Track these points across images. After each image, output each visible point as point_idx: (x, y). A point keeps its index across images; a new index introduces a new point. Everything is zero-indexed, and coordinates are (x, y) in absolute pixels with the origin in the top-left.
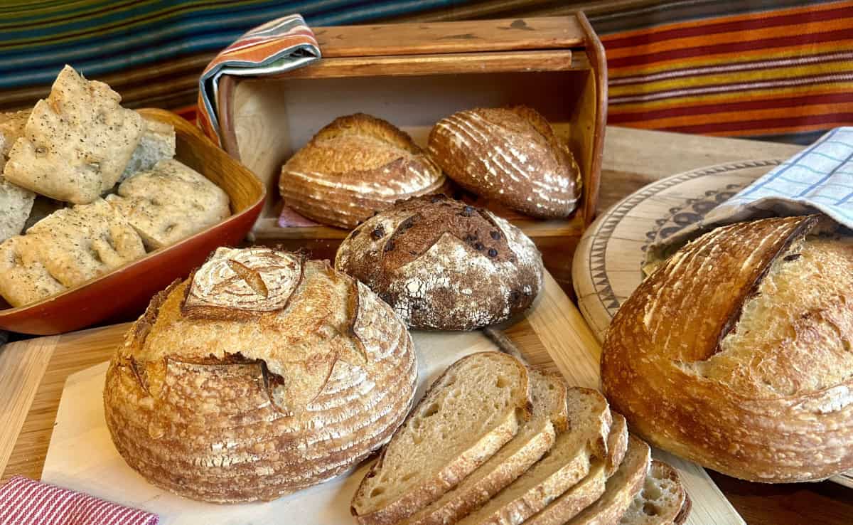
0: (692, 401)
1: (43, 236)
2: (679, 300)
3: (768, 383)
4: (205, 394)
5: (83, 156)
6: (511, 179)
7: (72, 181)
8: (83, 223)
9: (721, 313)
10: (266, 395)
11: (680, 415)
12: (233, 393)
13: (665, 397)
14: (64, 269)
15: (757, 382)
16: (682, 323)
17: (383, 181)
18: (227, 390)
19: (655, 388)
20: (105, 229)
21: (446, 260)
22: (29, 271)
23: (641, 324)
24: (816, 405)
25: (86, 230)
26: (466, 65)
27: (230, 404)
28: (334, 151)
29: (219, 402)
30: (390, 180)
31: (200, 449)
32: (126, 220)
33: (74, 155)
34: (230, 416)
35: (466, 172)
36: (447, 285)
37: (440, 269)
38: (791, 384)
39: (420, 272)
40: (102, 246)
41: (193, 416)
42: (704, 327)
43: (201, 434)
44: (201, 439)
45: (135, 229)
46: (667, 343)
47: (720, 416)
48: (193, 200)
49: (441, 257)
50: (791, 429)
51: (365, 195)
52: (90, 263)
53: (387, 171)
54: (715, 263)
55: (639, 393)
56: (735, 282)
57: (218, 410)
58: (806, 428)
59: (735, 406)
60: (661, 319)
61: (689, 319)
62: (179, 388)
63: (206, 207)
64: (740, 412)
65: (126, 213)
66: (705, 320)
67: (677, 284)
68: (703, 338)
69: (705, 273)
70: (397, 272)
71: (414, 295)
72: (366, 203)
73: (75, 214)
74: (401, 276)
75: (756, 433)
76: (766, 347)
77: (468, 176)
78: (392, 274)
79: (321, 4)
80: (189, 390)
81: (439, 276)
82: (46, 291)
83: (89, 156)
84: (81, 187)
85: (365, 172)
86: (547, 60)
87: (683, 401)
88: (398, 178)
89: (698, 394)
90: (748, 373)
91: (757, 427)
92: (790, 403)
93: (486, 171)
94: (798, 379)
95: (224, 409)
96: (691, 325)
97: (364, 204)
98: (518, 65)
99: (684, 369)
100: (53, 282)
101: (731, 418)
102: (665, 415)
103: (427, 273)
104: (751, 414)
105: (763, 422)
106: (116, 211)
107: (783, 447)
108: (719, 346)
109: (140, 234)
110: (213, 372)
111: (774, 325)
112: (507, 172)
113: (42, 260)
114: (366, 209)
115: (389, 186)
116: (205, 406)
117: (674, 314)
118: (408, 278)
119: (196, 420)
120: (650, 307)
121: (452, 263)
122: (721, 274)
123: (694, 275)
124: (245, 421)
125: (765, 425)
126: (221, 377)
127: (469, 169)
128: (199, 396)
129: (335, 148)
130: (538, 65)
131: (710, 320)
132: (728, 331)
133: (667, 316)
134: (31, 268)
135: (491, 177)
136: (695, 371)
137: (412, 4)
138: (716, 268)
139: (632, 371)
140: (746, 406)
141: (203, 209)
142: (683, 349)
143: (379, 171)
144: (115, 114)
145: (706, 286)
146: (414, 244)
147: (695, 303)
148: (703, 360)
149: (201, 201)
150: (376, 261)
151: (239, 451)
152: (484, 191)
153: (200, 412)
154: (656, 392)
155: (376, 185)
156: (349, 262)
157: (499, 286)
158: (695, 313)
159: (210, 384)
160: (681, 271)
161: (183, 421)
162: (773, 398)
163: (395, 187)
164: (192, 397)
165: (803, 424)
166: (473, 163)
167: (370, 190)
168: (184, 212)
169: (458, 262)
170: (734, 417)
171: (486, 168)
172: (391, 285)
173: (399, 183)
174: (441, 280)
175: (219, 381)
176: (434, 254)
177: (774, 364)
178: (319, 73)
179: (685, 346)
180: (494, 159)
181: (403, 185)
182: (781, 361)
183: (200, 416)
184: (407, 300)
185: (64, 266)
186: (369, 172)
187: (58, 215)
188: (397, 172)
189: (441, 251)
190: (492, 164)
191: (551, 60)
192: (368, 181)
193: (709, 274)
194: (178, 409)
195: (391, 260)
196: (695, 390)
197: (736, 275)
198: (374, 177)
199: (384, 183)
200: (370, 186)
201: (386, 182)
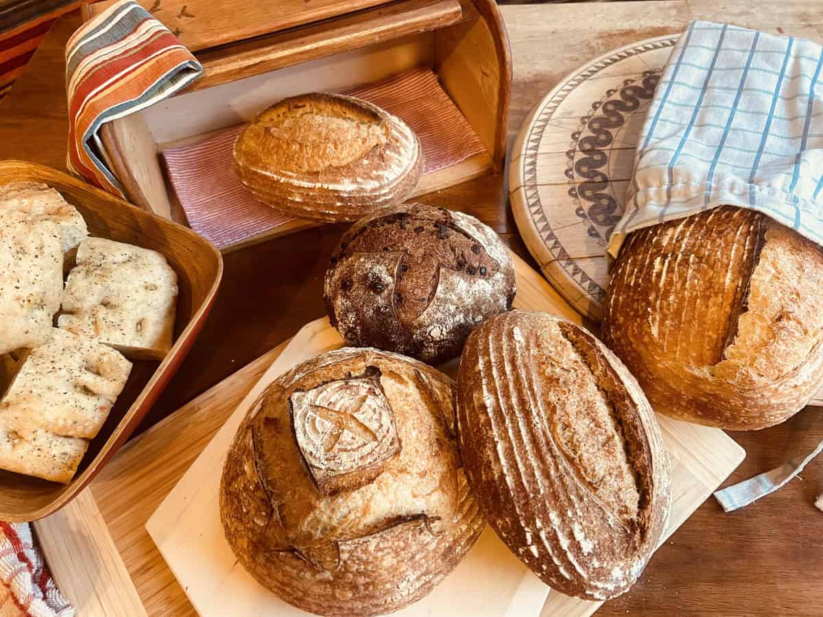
0: (706, 395)
1: (28, 402)
2: (678, 313)
3: (762, 376)
4: (380, 554)
5: (26, 302)
7: (27, 333)
8: (57, 366)
9: (719, 328)
10: (428, 533)
11: (697, 404)
12: (402, 544)
13: (683, 393)
14: (71, 426)
15: (755, 378)
16: (687, 335)
17: (365, 174)
18: (396, 543)
19: (674, 386)
20: (80, 361)
21: (455, 298)
22: (34, 443)
23: (650, 334)
24: (793, 382)
25: (64, 372)
27: (402, 552)
29: (393, 554)
30: (371, 171)
31: (388, 592)
32: (95, 341)
33: (16, 305)
34: (406, 561)
36: (462, 321)
37: (452, 308)
38: (777, 372)
39: (436, 317)
40: (89, 379)
41: (376, 574)
42: (707, 339)
43: (387, 583)
44: (388, 586)
45: (109, 345)
46: (678, 353)
47: (729, 403)
48: (142, 283)
49: (448, 296)
50: (779, 402)
51: (350, 193)
52: (89, 403)
53: (365, 162)
54: (698, 276)
55: (660, 389)
56: (723, 297)
57: (395, 561)
58: (787, 399)
59: (740, 396)
60: (668, 332)
61: (693, 332)
62: (355, 558)
63: (158, 283)
64: (743, 398)
65: (92, 333)
66: (706, 334)
67: (672, 298)
68: (708, 348)
69: (693, 287)
70: (415, 323)
71: (438, 339)
73: (41, 360)
74: (421, 325)
75: (756, 410)
76: (757, 349)
78: (412, 325)
80: (364, 557)
81: (454, 316)
82: (65, 454)
83: (31, 298)
84: (37, 333)
85: (343, 167)
86: (438, 19)
87: (698, 394)
88: (378, 167)
89: (711, 390)
90: (748, 372)
91: (756, 406)
92: (777, 386)
94: (781, 368)
95: (399, 558)
96: (695, 336)
97: (350, 202)
98: (412, 29)
99: (697, 373)
100: (66, 441)
101: (737, 403)
102: (684, 404)
103: (443, 316)
104: (752, 399)
105: (761, 402)
106: (82, 336)
107: (773, 414)
108: (724, 356)
109: (117, 348)
110: (381, 536)
111: (758, 331)
113: (41, 427)
115: (372, 179)
116: (384, 563)
117: (678, 327)
118: (428, 327)
119: (380, 575)
120: (654, 319)
121: (460, 298)
122: (707, 289)
123: (683, 288)
124: (417, 557)
125: (762, 403)
126: (389, 537)
128: (376, 558)
130: (430, 25)
131: (710, 333)
132: (730, 343)
133: (672, 329)
134: (34, 439)
136: (704, 372)
138: (701, 282)
139: (651, 374)
140: (747, 395)
141: (156, 288)
142: (692, 356)
143: (357, 162)
144: (31, 238)
145: (698, 301)
146: (420, 291)
147: (693, 316)
148: (711, 365)
149: (150, 280)
150: (390, 316)
151: (418, 579)
153: (381, 569)
154: (675, 390)
155: (359, 180)
156: (359, 319)
157: (498, 300)
158: (696, 326)
159: (381, 546)
160: (670, 283)
161: (367, 580)
162: (766, 385)
163: (378, 178)
164: (370, 561)
165: (786, 396)
167: (353, 187)
168: (143, 302)
169: (464, 295)
170: (740, 403)
172: (414, 336)
173: (381, 173)
174: (457, 318)
175: (388, 540)
176: (442, 296)
177: (765, 361)
179: (694, 355)
181: (385, 174)
182: (768, 357)
183: (382, 571)
184: (432, 344)
185: (70, 422)
186: (348, 166)
187: (27, 371)
188: (376, 161)
189: (447, 290)
191: (443, 17)
192: (349, 177)
193: (697, 288)
194: (359, 573)
195: (405, 312)
196: (708, 387)
197: (722, 290)
198: (354, 172)
199: (365, 176)
200: (353, 182)
201: (367, 174)
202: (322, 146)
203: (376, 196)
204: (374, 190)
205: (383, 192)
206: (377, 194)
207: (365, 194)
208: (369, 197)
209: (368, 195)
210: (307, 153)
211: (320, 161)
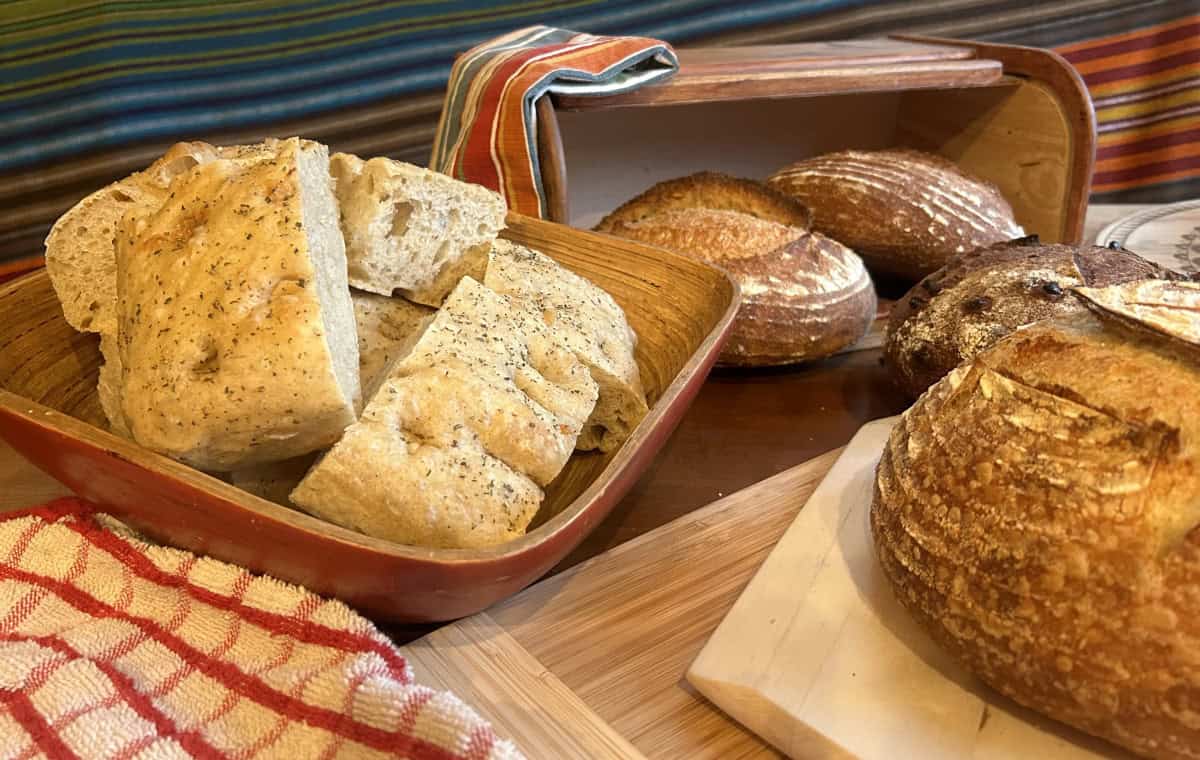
6: (972, 229)
17: (783, 273)
26: (876, 79)
28: (674, 232)
30: (795, 271)
35: (891, 226)
51: (754, 298)
53: (787, 256)
72: (758, 312)
77: (895, 231)
79: (665, 6)
85: (746, 261)
88: (808, 268)
93: (929, 220)
97: (753, 314)
112: (963, 218)
114: (758, 322)
115: (797, 282)
127: (897, 221)
129: (674, 226)
135: (940, 228)
137: (793, 7)
143: (774, 257)
152: (928, 252)
155: (773, 279)
163: (807, 283)
166: (901, 212)
167: (763, 289)
171: (927, 215)
173: (812, 276)
178: (661, 98)
180: (936, 201)
181: (820, 279)
186: (755, 259)
188: (804, 258)
190: (936, 208)
192: (756, 274)
198: (765, 268)
199: (785, 276)
200: (762, 282)
201: (789, 274)
202: (712, 233)
203: (800, 310)
204: (799, 300)
205: (814, 307)
206: (803, 307)
207: (781, 304)
208: (788, 310)
209: (788, 306)
210: (684, 242)
211: (706, 252)
